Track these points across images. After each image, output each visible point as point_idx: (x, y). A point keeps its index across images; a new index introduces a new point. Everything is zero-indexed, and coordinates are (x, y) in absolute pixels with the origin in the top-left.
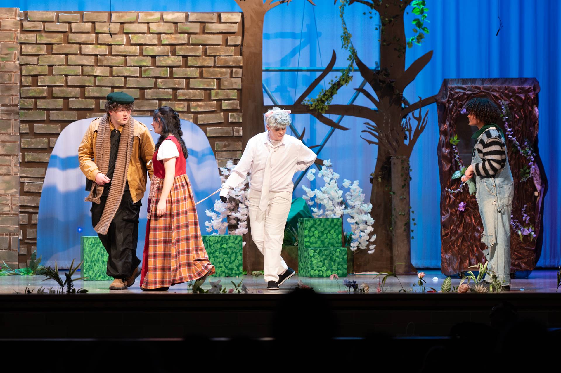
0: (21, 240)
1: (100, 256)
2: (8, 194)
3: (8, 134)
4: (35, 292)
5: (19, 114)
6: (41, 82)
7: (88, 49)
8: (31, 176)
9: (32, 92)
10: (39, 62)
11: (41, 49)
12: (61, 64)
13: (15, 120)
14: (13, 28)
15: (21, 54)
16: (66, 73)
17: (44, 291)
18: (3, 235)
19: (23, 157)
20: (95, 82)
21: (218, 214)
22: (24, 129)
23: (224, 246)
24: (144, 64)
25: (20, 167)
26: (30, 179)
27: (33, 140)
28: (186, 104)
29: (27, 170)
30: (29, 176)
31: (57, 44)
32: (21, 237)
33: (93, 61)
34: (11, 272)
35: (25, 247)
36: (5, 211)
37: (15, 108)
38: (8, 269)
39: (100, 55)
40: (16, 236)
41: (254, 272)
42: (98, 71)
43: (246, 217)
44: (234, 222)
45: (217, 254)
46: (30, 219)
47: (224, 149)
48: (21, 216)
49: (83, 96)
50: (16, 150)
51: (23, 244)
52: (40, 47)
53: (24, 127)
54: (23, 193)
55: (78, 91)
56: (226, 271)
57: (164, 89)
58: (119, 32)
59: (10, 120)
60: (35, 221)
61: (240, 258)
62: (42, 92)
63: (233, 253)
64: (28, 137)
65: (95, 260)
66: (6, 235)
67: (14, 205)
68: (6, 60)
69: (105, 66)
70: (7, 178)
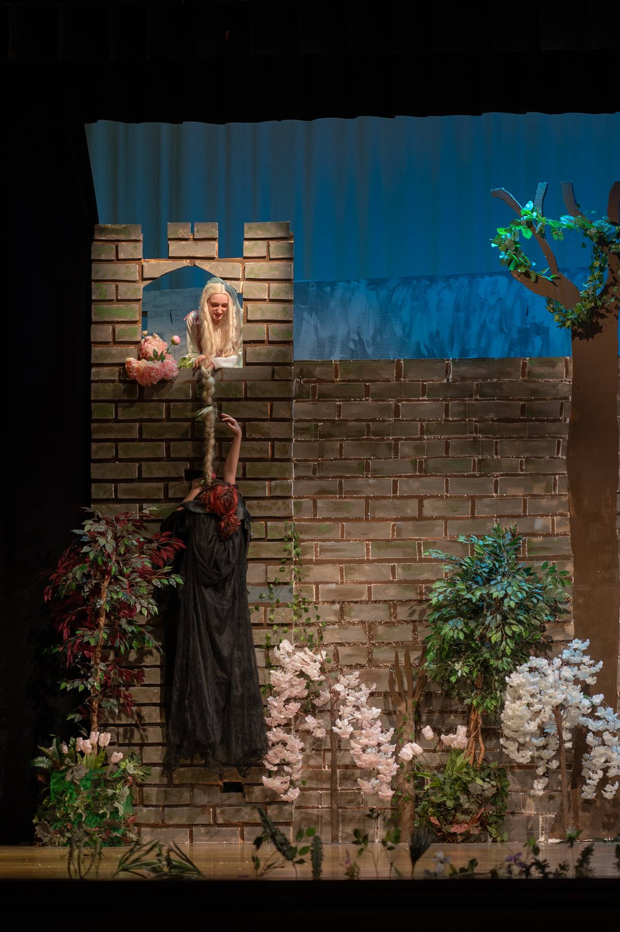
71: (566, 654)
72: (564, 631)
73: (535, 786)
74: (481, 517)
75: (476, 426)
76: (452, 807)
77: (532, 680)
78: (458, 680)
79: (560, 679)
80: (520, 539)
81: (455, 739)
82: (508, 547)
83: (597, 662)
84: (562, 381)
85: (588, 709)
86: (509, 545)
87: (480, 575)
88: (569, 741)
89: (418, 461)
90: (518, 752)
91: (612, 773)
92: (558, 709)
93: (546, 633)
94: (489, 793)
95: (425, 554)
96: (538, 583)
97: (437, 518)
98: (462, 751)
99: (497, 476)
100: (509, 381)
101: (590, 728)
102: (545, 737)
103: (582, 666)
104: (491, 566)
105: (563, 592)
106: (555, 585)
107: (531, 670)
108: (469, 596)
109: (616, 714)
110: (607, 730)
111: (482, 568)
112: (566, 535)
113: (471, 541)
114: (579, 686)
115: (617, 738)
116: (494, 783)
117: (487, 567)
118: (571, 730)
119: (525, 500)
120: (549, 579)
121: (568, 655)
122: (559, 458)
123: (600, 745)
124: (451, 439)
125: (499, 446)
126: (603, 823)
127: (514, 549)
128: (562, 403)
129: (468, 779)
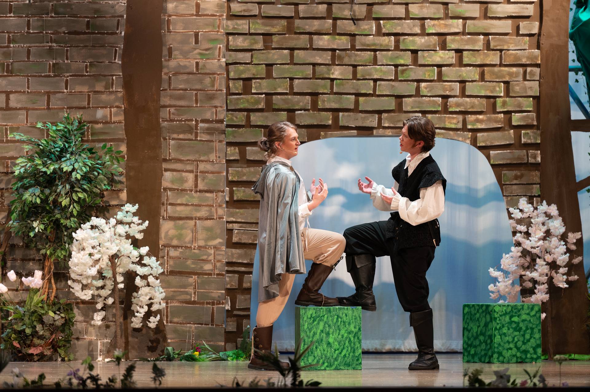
0: (228, 311)
1: (324, 335)
2: (210, 246)
3: (210, 161)
4: (246, 385)
5: (225, 134)
6: (256, 88)
7: (324, 41)
8: (243, 221)
9: (243, 103)
10: (254, 59)
11: (256, 42)
12: (283, 62)
13: (220, 141)
14: (217, 12)
15: (228, 49)
16: (291, 76)
17: (260, 384)
18: (203, 303)
19: (231, 193)
20: (332, 88)
21: (506, 273)
22: (233, 155)
23: (515, 319)
24: (402, 62)
25: (227, 207)
26: (241, 225)
27: (246, 170)
28: (460, 117)
29: (237, 213)
30: (239, 220)
31: (279, 34)
32: (228, 307)
33: (329, 58)
34: (214, 356)
35: (233, 321)
36: (205, 270)
37: (219, 125)
38: (210, 351)
39: (339, 50)
40: (221, 306)
41: (557, 356)
42: (336, 72)
43: (546, 278)
44: (529, 285)
45: (505, 330)
46: (241, 281)
47: (515, 182)
48: (228, 276)
49: (315, 107)
50: (221, 184)
51: (231, 317)
52: (254, 39)
53: (233, 152)
54: (231, 244)
55: (309, 100)
56: (519, 354)
57: (430, 96)
58: (365, 17)
59: (212, 141)
60: (249, 284)
61: (538, 336)
62: (258, 102)
63: (527, 328)
64: (239, 165)
65: (317, 341)
66: (208, 303)
67: (219, 261)
68: (207, 57)
69: (346, 65)
70: (209, 223)
71: (120, 215)
72: (118, 197)
73: (95, 318)
74: (55, 109)
75: (51, 37)
76: (30, 333)
77: (93, 235)
78: (35, 235)
79: (115, 234)
80: (85, 125)
81: (33, 281)
82: (75, 132)
83: (144, 221)
84: (118, 3)
85: (137, 258)
86: (76, 130)
87: (53, 153)
88: (122, 283)
89: (6, 64)
90: (82, 291)
91: (155, 308)
92: (114, 258)
93: (104, 199)
94: (59, 323)
95: (10, 136)
96: (98, 160)
97: (20, 109)
98: (39, 290)
99: (68, 77)
100: (77, 2)
101: (138, 272)
102: (103, 279)
103: (132, 225)
104: (62, 146)
105: (117, 168)
106: (112, 161)
107: (93, 227)
108: (44, 169)
109: (159, 262)
110: (151, 274)
111: (55, 148)
112: (121, 123)
113: (47, 127)
114: (130, 240)
115: (159, 280)
116: (63, 315)
117: (59, 147)
118: (123, 275)
119: (89, 96)
120: (108, 157)
121: (121, 216)
122: (116, 63)
123: (146, 286)
124: (32, 47)
125: (69, 53)
126: (148, 347)
127: (80, 133)
128: (118, 20)
129: (43, 312)
